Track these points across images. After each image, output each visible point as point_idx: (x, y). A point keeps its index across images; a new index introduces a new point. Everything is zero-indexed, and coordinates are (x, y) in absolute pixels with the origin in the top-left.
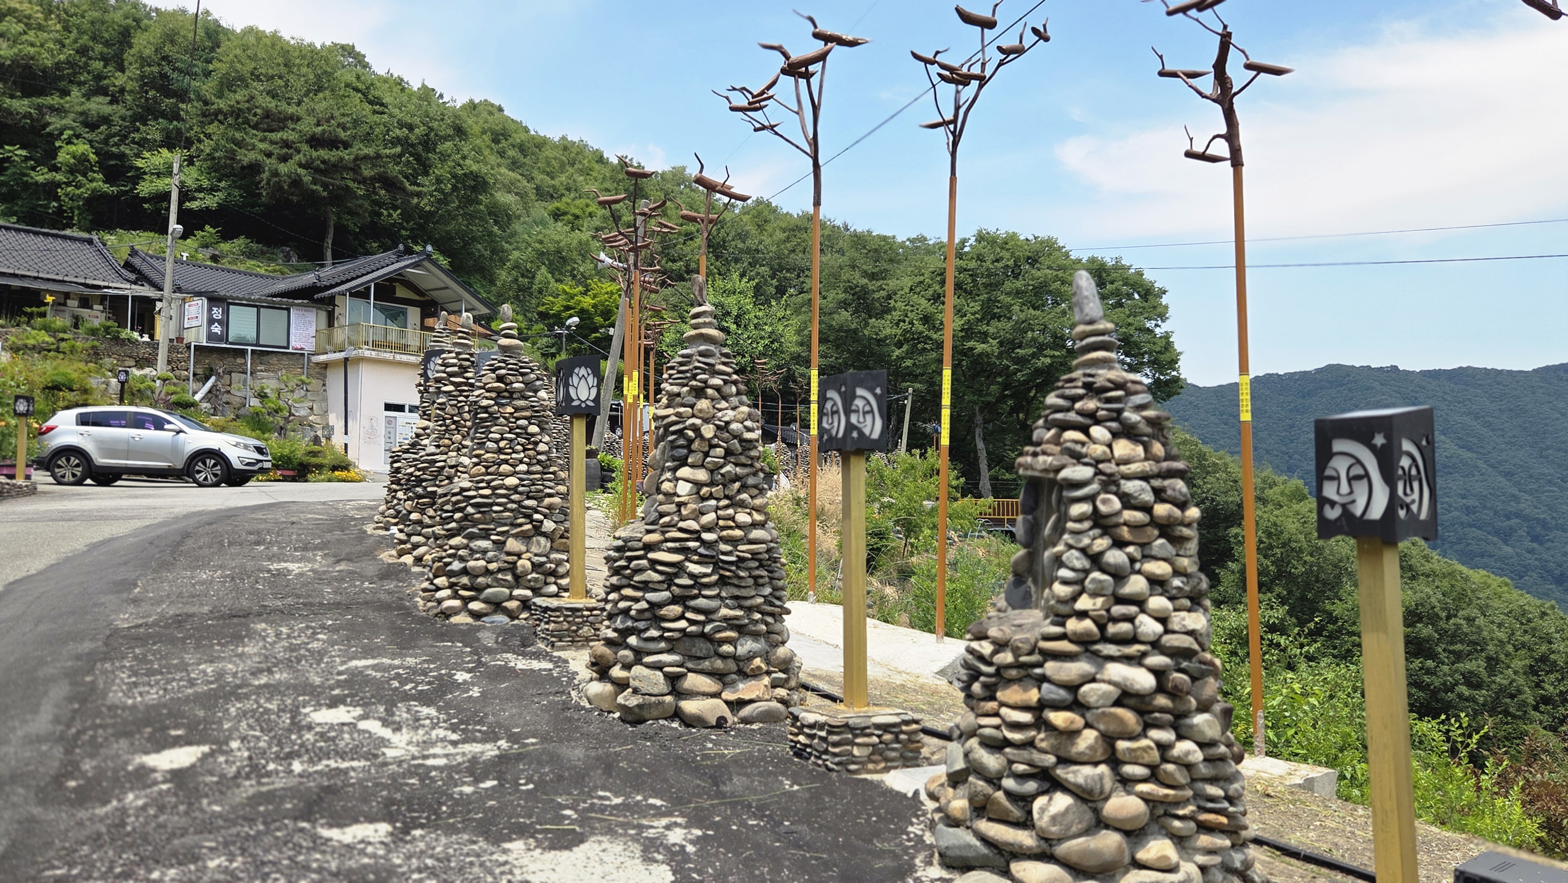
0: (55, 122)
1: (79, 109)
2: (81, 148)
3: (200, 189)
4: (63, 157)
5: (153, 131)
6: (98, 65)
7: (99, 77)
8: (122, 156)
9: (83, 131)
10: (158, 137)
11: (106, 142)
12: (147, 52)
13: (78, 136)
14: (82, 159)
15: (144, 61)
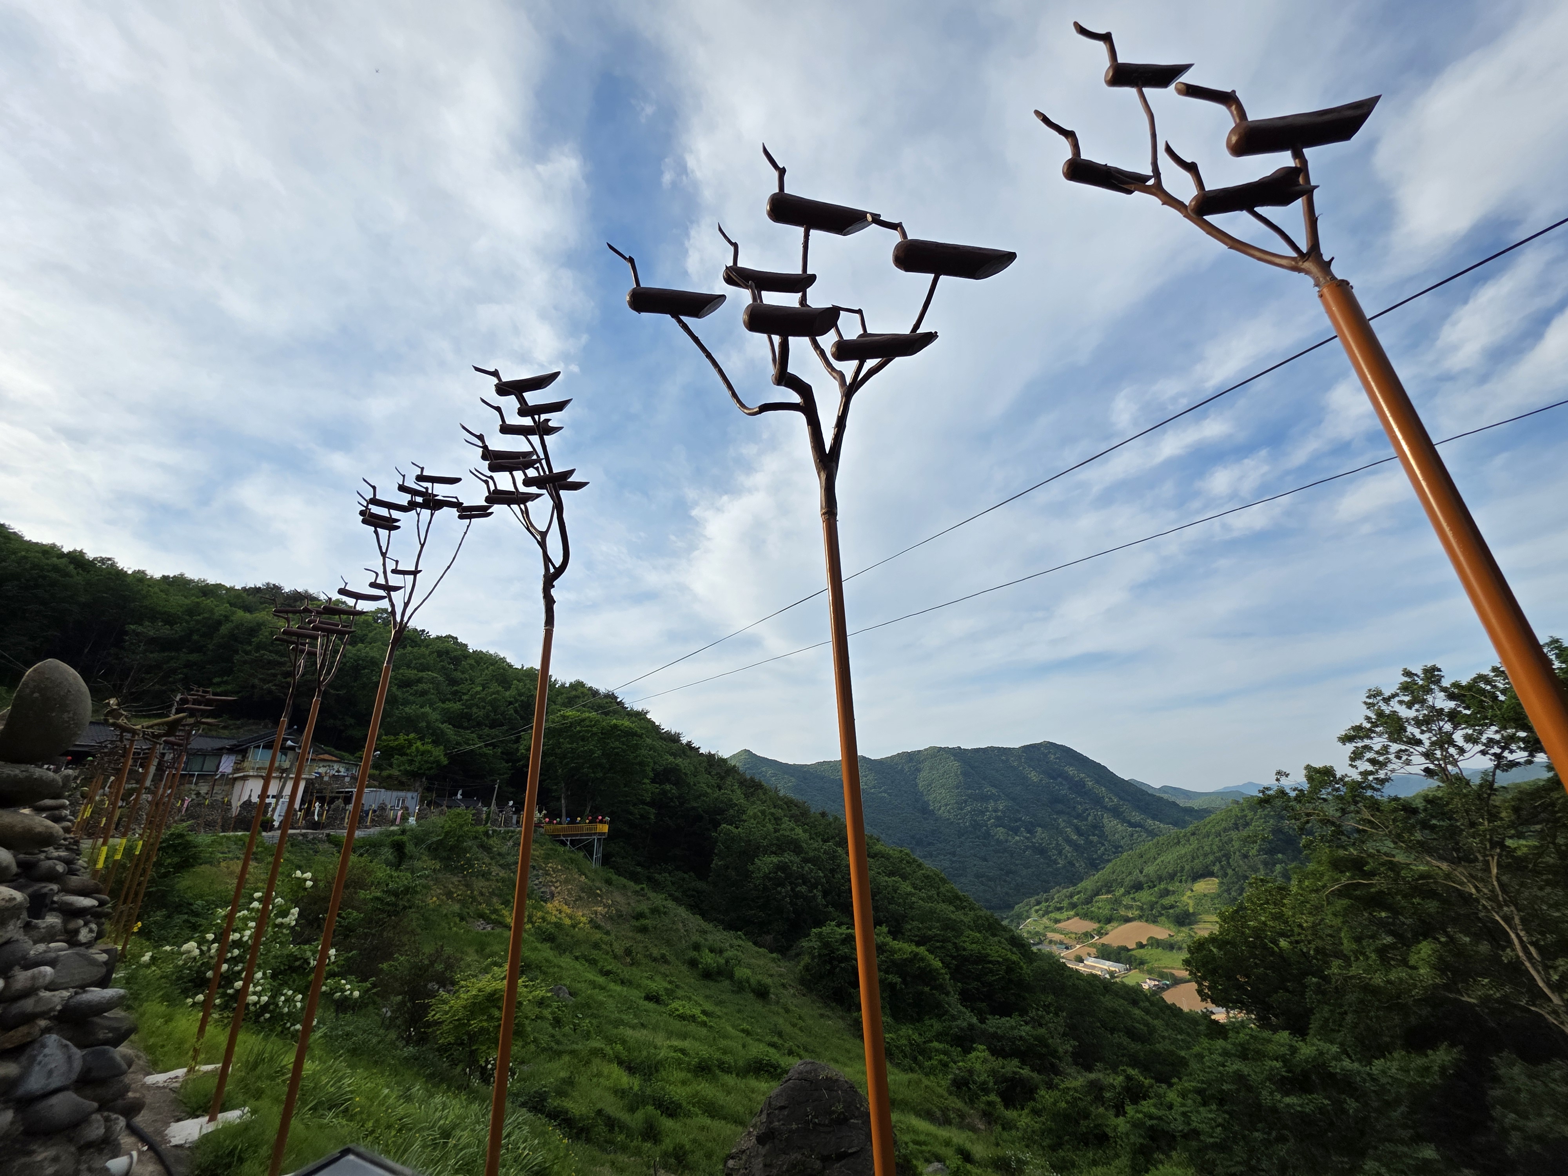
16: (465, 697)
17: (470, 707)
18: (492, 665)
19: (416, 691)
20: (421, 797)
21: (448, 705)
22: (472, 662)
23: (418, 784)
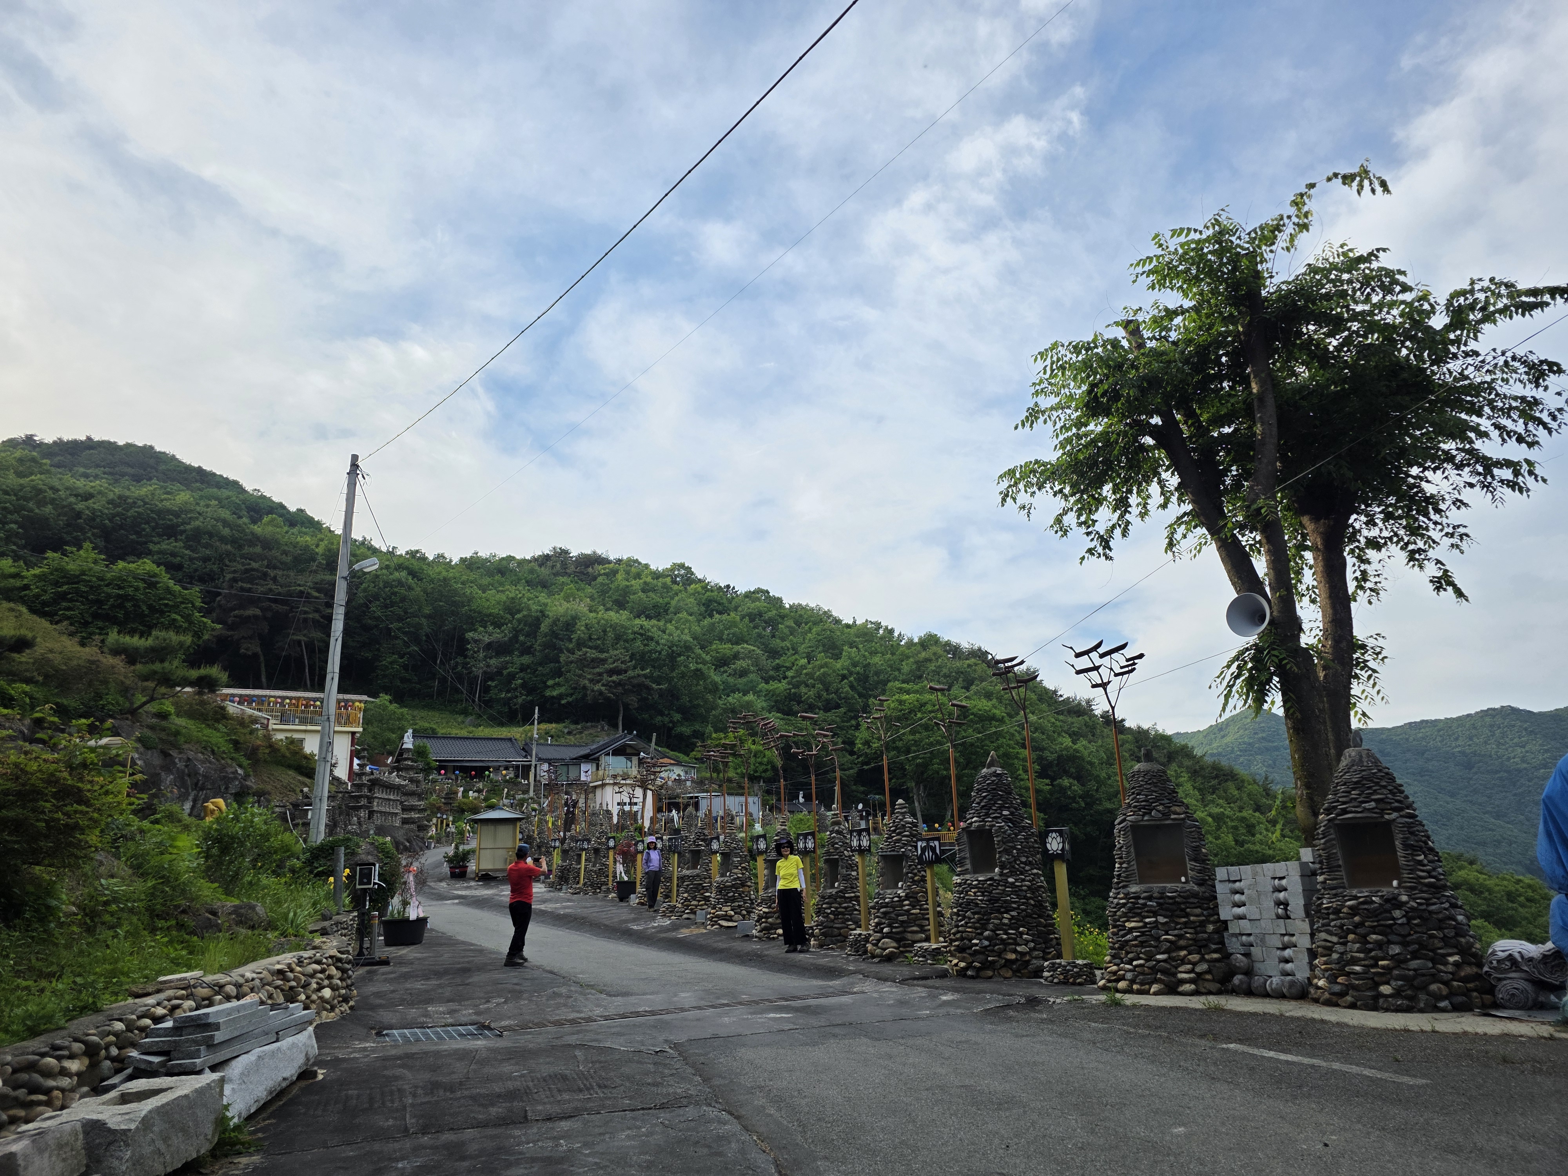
12: (546, 630)
16: (790, 674)
17: (797, 686)
18: (815, 624)
19: (735, 670)
20: (763, 801)
21: (774, 685)
22: (791, 623)
23: (756, 788)
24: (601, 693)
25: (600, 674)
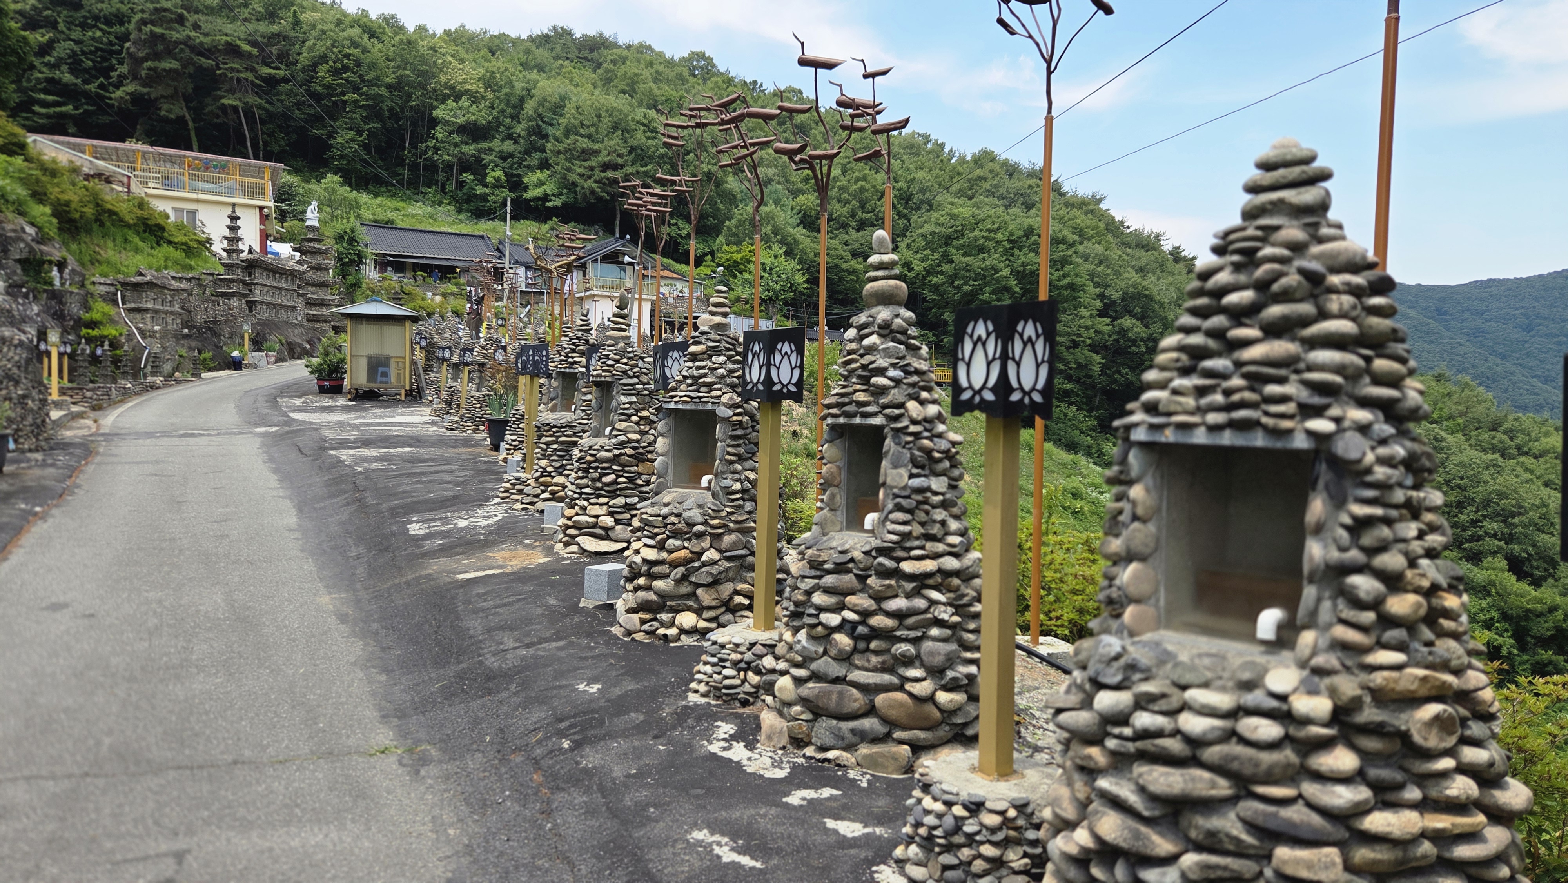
0: (487, 158)
1: (497, 149)
2: (498, 173)
3: (553, 195)
4: (489, 179)
5: (535, 159)
6: (508, 120)
7: (509, 128)
8: (519, 176)
9: (499, 162)
10: (536, 163)
11: (511, 167)
12: (531, 113)
13: (497, 166)
14: (498, 180)
15: (530, 119)
23: (771, 310)
24: (593, 192)
25: (592, 169)
